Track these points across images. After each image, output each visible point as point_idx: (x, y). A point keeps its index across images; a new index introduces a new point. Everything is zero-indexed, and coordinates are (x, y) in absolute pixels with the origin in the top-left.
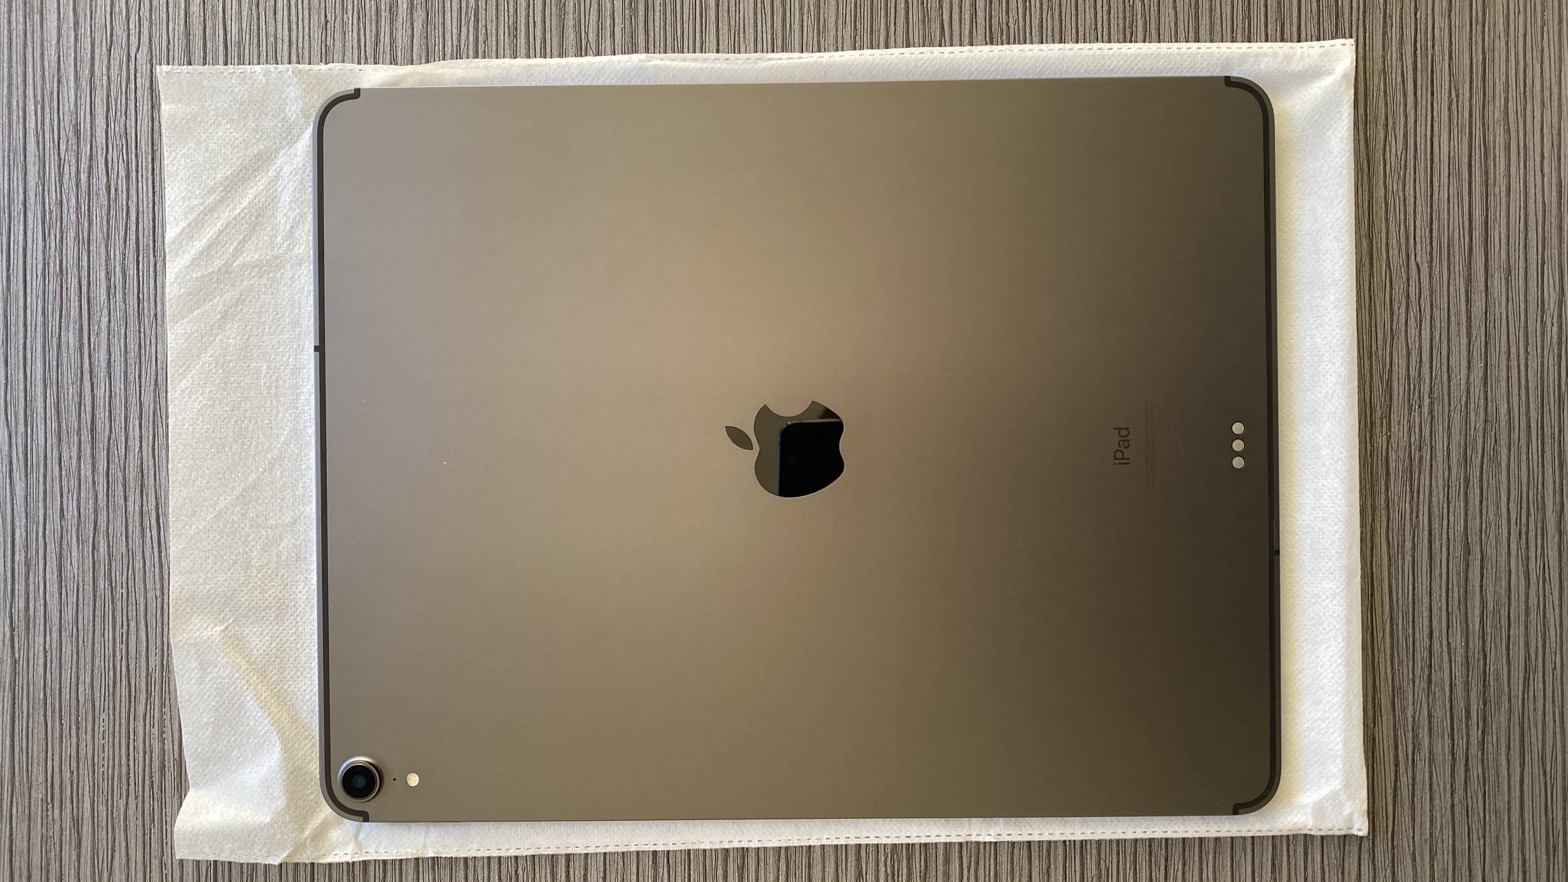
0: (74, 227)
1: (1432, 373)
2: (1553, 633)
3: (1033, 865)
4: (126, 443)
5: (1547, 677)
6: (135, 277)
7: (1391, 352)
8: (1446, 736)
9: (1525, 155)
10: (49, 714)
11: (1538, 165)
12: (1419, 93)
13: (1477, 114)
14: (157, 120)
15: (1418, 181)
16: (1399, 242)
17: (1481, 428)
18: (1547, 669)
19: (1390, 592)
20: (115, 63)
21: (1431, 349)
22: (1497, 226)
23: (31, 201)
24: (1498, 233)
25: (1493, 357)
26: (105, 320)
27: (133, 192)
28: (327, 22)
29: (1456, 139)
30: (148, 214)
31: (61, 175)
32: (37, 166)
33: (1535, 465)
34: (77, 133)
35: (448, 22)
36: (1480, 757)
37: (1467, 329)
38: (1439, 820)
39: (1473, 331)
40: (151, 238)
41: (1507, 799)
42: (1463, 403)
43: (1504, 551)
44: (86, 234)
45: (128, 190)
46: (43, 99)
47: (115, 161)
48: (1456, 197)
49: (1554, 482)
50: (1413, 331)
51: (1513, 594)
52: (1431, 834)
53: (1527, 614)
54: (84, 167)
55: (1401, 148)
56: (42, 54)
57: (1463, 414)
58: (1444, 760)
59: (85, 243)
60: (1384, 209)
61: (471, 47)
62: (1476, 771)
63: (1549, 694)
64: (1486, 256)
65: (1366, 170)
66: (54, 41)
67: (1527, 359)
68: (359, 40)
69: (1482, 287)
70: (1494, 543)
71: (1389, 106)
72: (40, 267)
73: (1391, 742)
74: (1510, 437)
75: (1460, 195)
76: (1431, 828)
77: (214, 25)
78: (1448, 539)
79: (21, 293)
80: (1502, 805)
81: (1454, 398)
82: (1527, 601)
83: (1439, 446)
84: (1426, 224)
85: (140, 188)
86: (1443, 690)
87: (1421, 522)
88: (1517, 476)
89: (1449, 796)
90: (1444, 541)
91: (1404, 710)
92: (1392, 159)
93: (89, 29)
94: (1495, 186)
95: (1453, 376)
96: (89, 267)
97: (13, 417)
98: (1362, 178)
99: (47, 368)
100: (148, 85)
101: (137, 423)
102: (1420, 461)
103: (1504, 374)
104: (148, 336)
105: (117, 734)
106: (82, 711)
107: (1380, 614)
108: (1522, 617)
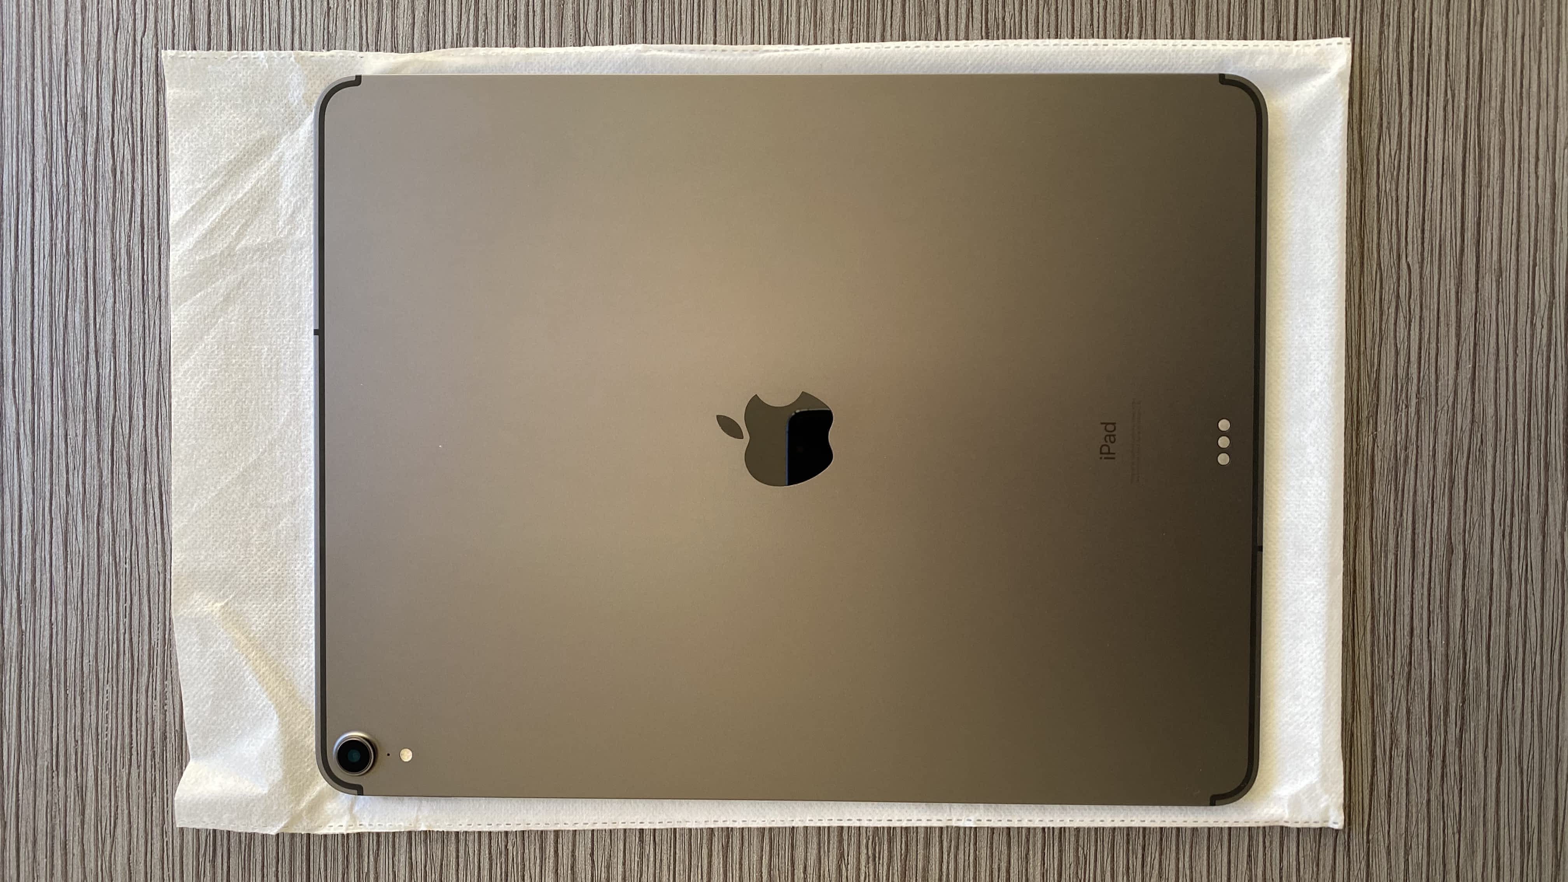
0: (81, 208)
1: (1419, 373)
2: (1533, 633)
3: (1012, 850)
4: (130, 421)
5: (1526, 676)
6: (140, 259)
7: (1380, 352)
8: (1424, 733)
9: (1520, 156)
10: (55, 684)
11: (1533, 167)
12: (1414, 93)
13: (1472, 115)
14: (162, 104)
15: (1411, 181)
16: (1390, 241)
17: (1468, 428)
18: (1526, 668)
19: (1373, 589)
20: (121, 48)
21: (1420, 348)
22: (1489, 228)
23: (39, 183)
24: (1490, 234)
25: (1482, 357)
26: (110, 301)
27: (138, 175)
28: (329, 8)
29: (1450, 140)
30: (153, 197)
31: (68, 157)
32: (45, 148)
33: (1521, 466)
34: (84, 115)
35: (449, 10)
36: (1457, 753)
37: (1456, 329)
38: (1414, 815)
39: (1462, 332)
40: (155, 220)
41: (1483, 796)
42: (1450, 404)
43: (1488, 551)
44: (92, 216)
45: (133, 172)
46: (51, 81)
47: (121, 143)
48: (1449, 198)
49: (1540, 484)
50: (1402, 330)
51: (1494, 594)
52: (1406, 829)
53: (1508, 615)
54: (90, 149)
55: (1395, 148)
56: (50, 37)
57: (1451, 414)
58: (1421, 756)
59: (91, 225)
60: (1376, 209)
61: (471, 35)
62: (1453, 768)
63: (1528, 693)
64: (1478, 258)
65: (1359, 169)
66: (62, 25)
67: (1515, 361)
68: (361, 27)
69: (1473, 287)
70: (1477, 543)
71: (1384, 105)
72: (47, 247)
73: (1369, 738)
74: (1496, 438)
75: (1453, 195)
76: (1407, 823)
77: (218, 11)
78: (1432, 538)
79: (29, 273)
80: (1478, 801)
81: (1441, 398)
82: (1508, 601)
83: (1425, 446)
84: (1418, 224)
85: (145, 171)
86: (1422, 687)
87: (1405, 521)
88: (1502, 476)
89: (1425, 791)
90: (1427, 540)
91: (1383, 706)
92: (1385, 158)
93: (96, 13)
94: (1488, 187)
95: (1441, 377)
96: (95, 248)
97: (21, 395)
98: (1355, 178)
99: (54, 347)
100: (153, 69)
101: (141, 403)
102: (1406, 461)
103: (1492, 375)
104: (152, 318)
105: (120, 706)
106: (86, 683)
107: (1362, 611)
108: (1504, 617)
